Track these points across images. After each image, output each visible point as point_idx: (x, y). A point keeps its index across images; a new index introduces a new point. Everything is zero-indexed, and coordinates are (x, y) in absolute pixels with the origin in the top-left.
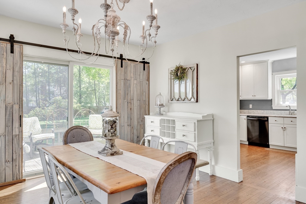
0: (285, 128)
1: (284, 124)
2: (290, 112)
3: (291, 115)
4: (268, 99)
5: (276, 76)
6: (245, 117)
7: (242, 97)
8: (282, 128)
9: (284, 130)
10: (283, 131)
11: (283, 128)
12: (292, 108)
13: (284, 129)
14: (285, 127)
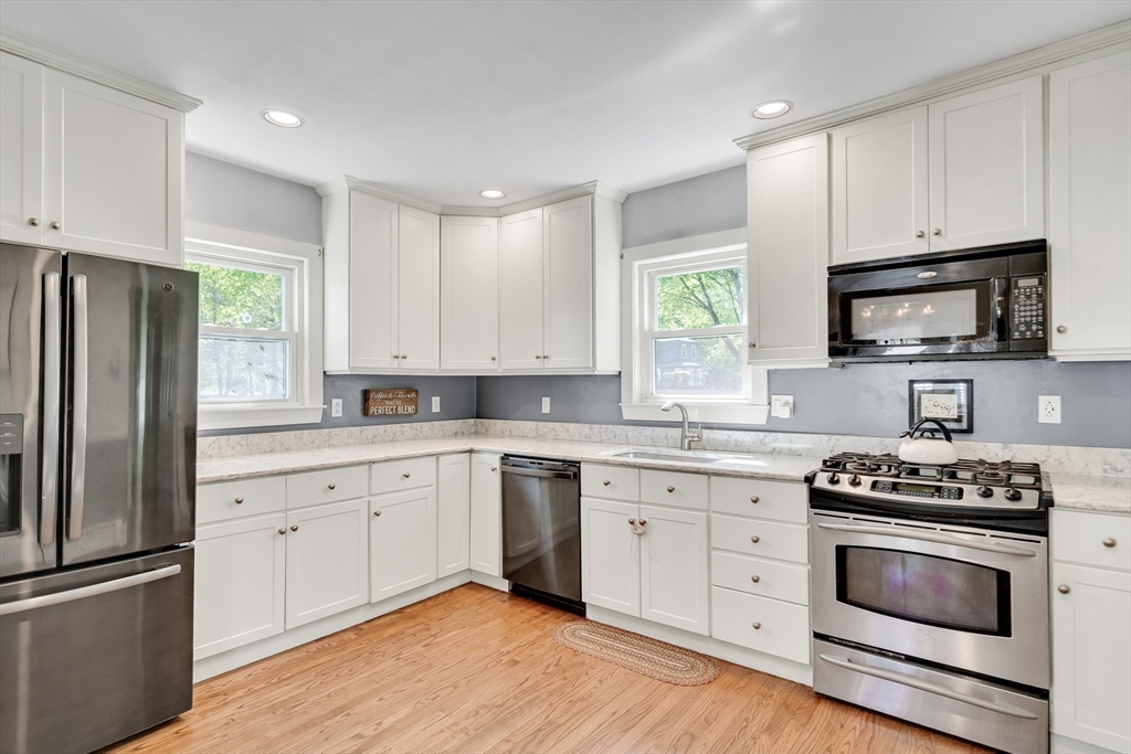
0: (642, 524)
1: (640, 502)
2: (684, 437)
3: (690, 449)
4: (596, 373)
5: (637, 264)
6: (496, 462)
7: (499, 365)
8: (632, 523)
9: (640, 535)
10: (636, 537)
11: (637, 522)
12: (694, 417)
13: (640, 526)
14: (644, 518)
